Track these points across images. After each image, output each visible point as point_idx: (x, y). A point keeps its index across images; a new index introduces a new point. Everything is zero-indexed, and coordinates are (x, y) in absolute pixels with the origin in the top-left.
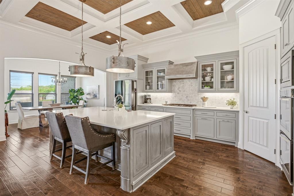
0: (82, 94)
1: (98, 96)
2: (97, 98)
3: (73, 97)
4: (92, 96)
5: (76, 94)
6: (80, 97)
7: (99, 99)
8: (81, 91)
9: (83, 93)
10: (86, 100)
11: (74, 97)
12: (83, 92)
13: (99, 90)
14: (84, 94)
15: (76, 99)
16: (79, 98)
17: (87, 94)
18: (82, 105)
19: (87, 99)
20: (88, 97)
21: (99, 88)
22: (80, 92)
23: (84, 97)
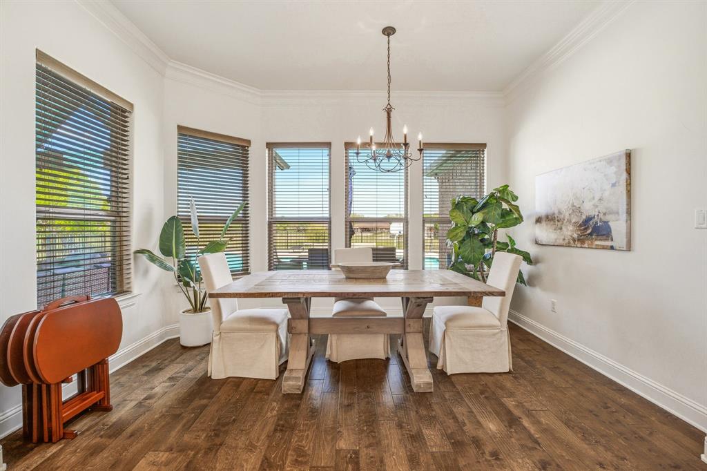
0: (511, 217)
1: (618, 227)
2: (609, 243)
3: (463, 234)
4: (570, 231)
5: (477, 218)
6: (502, 235)
7: (629, 248)
8: (505, 206)
9: (516, 215)
10: (532, 250)
11: (470, 234)
12: (517, 208)
13: (629, 184)
14: (519, 219)
15: (477, 243)
16: (495, 238)
17: (539, 220)
18: (502, 287)
19: (537, 243)
20: (545, 233)
21: (629, 171)
22: (499, 211)
23: (524, 235)
